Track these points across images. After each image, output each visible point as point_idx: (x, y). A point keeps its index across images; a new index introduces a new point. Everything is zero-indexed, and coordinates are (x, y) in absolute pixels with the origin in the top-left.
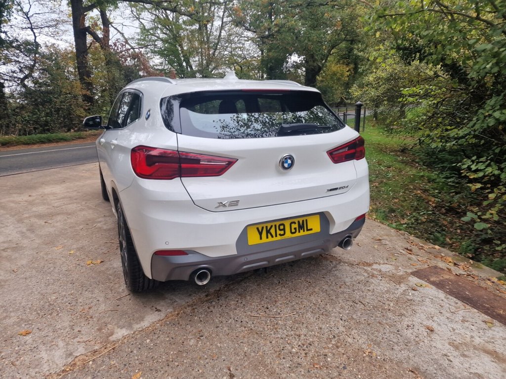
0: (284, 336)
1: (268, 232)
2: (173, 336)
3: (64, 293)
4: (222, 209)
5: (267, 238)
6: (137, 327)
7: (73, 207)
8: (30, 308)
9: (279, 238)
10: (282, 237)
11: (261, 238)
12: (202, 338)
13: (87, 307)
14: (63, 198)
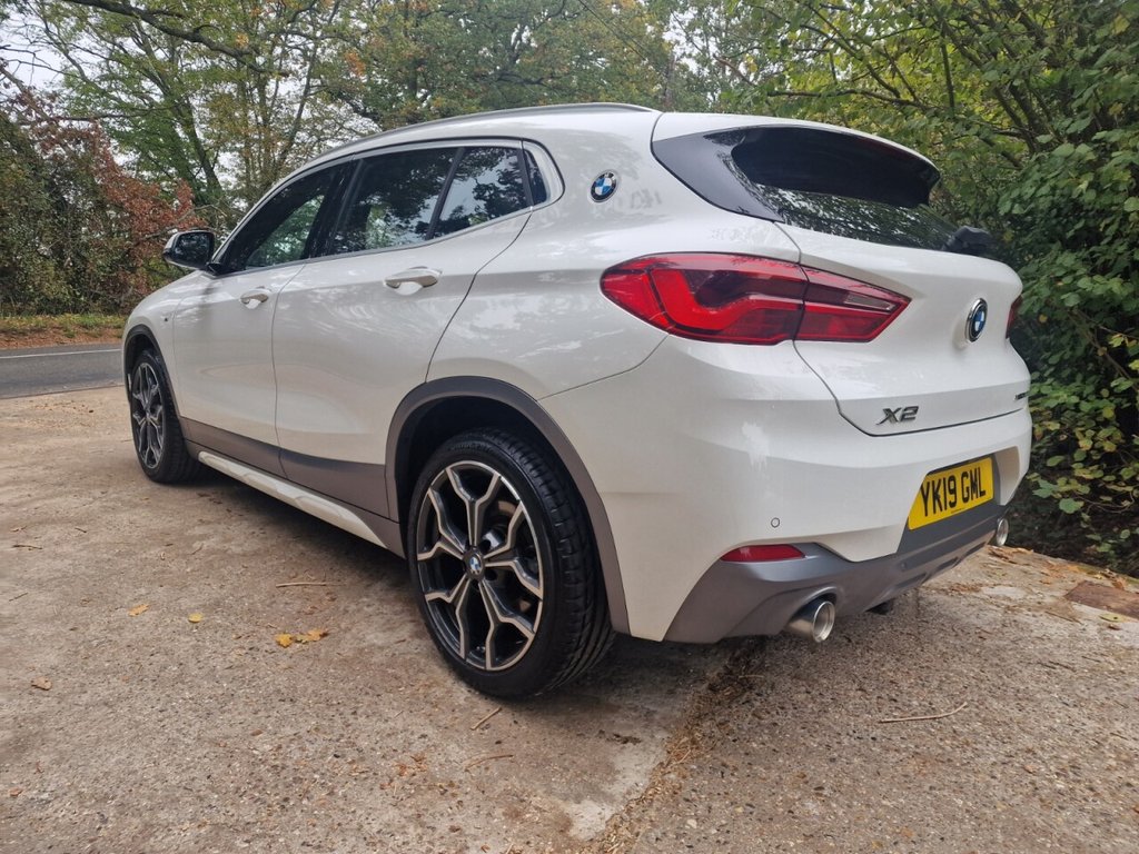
0: (1002, 758)
1: (936, 497)
2: (748, 800)
3: (289, 731)
4: (889, 427)
5: (935, 512)
6: (617, 789)
7: (69, 504)
8: (213, 790)
9: (948, 513)
10: (953, 509)
11: (926, 515)
12: (825, 792)
13: (407, 759)
14: (15, 481)
